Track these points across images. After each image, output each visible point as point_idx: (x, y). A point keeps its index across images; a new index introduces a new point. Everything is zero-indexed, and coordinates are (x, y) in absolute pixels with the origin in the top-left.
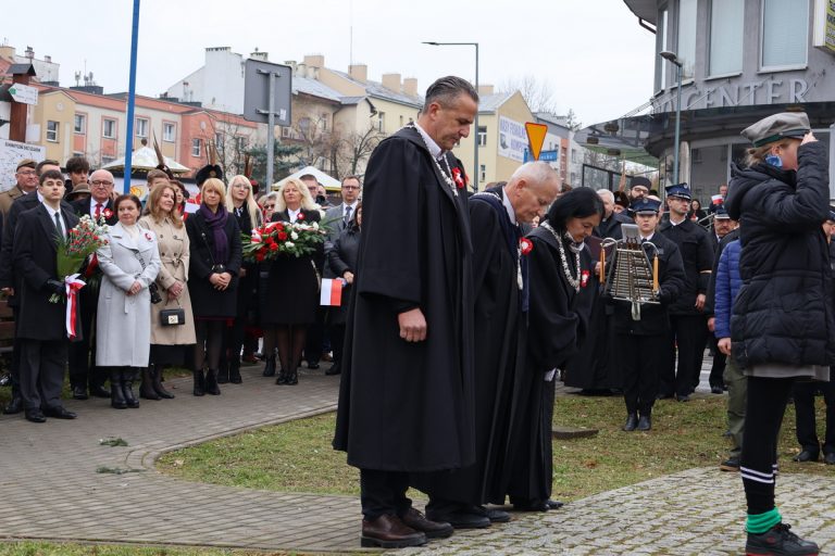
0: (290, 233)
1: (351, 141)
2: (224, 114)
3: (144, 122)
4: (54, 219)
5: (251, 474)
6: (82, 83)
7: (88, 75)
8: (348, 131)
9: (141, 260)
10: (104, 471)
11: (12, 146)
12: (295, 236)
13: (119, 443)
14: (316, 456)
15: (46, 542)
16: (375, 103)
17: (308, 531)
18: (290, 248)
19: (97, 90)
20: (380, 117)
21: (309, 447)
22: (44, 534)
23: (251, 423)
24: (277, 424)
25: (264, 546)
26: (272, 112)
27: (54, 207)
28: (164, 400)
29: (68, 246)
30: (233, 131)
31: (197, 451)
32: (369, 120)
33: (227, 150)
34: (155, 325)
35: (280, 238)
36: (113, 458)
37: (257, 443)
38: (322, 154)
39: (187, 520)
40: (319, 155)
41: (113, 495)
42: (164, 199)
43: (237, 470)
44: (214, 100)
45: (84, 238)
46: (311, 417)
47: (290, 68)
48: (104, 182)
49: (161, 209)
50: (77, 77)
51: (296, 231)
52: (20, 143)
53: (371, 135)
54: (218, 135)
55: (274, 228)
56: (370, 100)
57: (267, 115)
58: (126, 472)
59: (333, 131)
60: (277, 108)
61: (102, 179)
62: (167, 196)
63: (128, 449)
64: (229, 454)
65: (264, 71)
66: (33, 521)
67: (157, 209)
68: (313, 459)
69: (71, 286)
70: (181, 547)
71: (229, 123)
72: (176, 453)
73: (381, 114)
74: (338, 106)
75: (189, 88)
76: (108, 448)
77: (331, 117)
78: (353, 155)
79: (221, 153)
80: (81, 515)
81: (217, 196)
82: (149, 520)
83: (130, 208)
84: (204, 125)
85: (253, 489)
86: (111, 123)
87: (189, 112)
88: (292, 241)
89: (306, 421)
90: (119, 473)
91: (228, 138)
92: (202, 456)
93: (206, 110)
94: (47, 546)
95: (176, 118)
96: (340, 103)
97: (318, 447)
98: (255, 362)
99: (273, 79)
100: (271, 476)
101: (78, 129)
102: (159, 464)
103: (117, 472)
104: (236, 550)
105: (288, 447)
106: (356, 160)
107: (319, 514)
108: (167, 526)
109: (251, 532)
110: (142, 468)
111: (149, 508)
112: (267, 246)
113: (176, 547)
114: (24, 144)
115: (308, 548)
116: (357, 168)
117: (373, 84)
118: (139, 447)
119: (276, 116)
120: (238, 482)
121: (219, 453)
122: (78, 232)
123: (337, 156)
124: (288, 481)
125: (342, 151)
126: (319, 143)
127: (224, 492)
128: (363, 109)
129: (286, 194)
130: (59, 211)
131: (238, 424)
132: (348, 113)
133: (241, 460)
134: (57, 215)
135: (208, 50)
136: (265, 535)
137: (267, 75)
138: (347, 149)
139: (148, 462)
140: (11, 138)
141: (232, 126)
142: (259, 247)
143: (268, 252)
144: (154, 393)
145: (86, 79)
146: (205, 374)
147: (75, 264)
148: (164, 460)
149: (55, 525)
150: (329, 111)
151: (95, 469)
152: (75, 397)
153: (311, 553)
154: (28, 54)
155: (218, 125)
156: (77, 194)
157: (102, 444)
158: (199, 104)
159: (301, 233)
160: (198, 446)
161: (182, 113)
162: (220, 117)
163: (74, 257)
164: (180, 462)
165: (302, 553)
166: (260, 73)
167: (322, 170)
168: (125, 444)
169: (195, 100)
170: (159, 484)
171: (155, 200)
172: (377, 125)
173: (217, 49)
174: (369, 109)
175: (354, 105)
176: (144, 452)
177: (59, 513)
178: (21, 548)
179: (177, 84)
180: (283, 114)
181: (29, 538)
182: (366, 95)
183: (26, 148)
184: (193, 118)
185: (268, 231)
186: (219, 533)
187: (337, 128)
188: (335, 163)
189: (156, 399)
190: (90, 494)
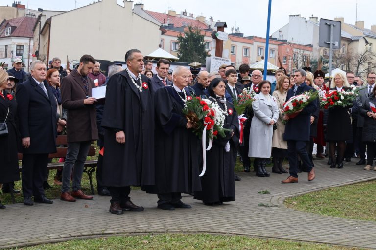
0: (340, 96)
1: (356, 57)
2: (298, 45)
3: (261, 49)
4: (232, 91)
5: (330, 209)
6: (234, 32)
7: (237, 28)
8: (355, 52)
9: (272, 111)
10: (262, 205)
11: (217, 59)
12: (342, 97)
13: (266, 193)
14: (358, 202)
15: (245, 237)
16: (367, 39)
17: (365, 238)
18: (340, 104)
19: (241, 35)
20: (370, 45)
21: (355, 198)
22: (243, 233)
23: (325, 186)
24: (337, 187)
25: (347, 244)
26: (331, 42)
27: (233, 86)
28: (283, 174)
29: (238, 102)
30: (302, 53)
31: (302, 198)
32: (365, 47)
33: (298, 61)
34: (280, 140)
35: (335, 99)
36: (265, 199)
37: (329, 195)
38: (342, 63)
39: (306, 230)
40: (341, 63)
41: (268, 216)
42: (285, 84)
43: (322, 207)
44: (293, 39)
45: (245, 98)
46: (352, 184)
47: (340, 22)
48: (257, 76)
49: (283, 88)
50: (232, 29)
51: (343, 95)
52: (220, 58)
53: (366, 54)
54: (294, 54)
55: (333, 94)
56: (365, 37)
57: (329, 44)
58: (272, 206)
59: (348, 52)
60: (334, 41)
61: (256, 74)
62: (286, 82)
63: (271, 195)
64: (317, 200)
65: (328, 24)
66: (236, 227)
67: (281, 88)
68: (357, 204)
69: (241, 120)
70: (307, 242)
71: (300, 49)
72: (292, 198)
73: (371, 44)
74: (350, 41)
75: (282, 33)
76: (261, 195)
77: (347, 45)
78: (357, 63)
79: (296, 63)
80: (256, 225)
81: (309, 82)
82: (288, 229)
83: (268, 87)
84: (288, 50)
85: (332, 217)
86: (247, 49)
87: (281, 44)
88: (341, 100)
89: (351, 186)
90: (269, 207)
91: (299, 56)
92: (305, 200)
93: (289, 43)
94: (245, 239)
95: (276, 47)
96: (351, 39)
97: (358, 199)
98: (322, 158)
99: (332, 27)
100: (339, 211)
101: (232, 52)
102: (285, 203)
103: (268, 206)
104: (334, 245)
105: (344, 198)
106: (359, 65)
107: (367, 230)
108: (296, 232)
109: (338, 237)
110: (278, 204)
111: (286, 223)
112: (329, 102)
113: (305, 242)
114: (222, 58)
115: (368, 246)
116: (359, 69)
117: (367, 30)
118: (276, 195)
119: (333, 44)
120: (324, 213)
121: (312, 199)
122: (242, 96)
123: (350, 64)
124: (347, 214)
125: (351, 61)
126: (341, 58)
127: (319, 218)
128: (362, 42)
129: (336, 80)
130: (234, 88)
131: (319, 186)
132: (355, 43)
133: (323, 203)
134: (234, 89)
135: (290, 16)
136: (345, 239)
137: (330, 26)
138: (355, 60)
139: (281, 202)
140: (216, 56)
141: (301, 51)
142: (326, 103)
143: (330, 105)
144: (279, 171)
145: (236, 30)
146: (302, 163)
147: (242, 110)
148: (288, 201)
149: (246, 229)
150: (346, 43)
151: (257, 204)
152: (245, 171)
153: (370, 249)
154: (210, 20)
155: (295, 50)
156: (244, 81)
157: (259, 193)
158: (286, 41)
159: (346, 96)
160: (302, 195)
161: (278, 45)
162: (295, 46)
163: (241, 107)
164: (295, 203)
165: (366, 249)
166: (326, 25)
167: (342, 70)
168: (269, 194)
169: (284, 39)
170: (288, 212)
171: (281, 84)
172: (368, 49)
173: (294, 16)
174: (365, 42)
175: (358, 40)
176: (278, 197)
177: (247, 224)
178: (234, 239)
179: (276, 32)
180: (337, 44)
181: (237, 234)
182: (364, 35)
183: (223, 60)
184: (283, 47)
185: (330, 95)
186: (323, 237)
187: (350, 51)
188: (349, 67)
189: (279, 173)
190: (258, 215)
